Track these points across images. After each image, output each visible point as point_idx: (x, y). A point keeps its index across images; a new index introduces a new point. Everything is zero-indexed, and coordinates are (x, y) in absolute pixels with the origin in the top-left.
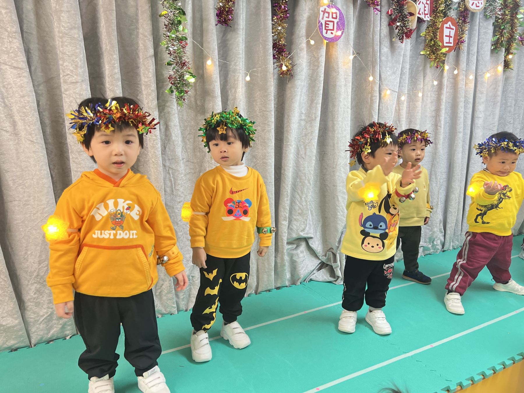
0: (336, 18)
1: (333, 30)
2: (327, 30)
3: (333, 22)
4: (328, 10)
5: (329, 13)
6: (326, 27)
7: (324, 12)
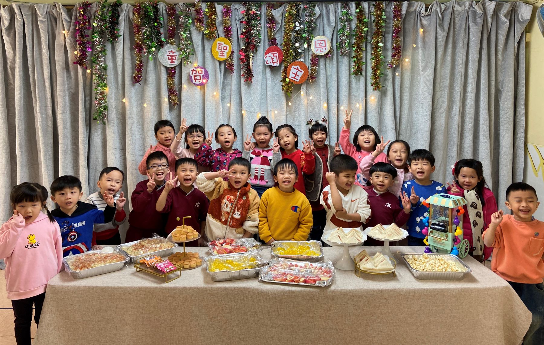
0: (202, 73)
1: (200, 79)
2: (196, 80)
3: (200, 75)
4: (195, 69)
5: (196, 71)
6: (194, 78)
7: (193, 70)
